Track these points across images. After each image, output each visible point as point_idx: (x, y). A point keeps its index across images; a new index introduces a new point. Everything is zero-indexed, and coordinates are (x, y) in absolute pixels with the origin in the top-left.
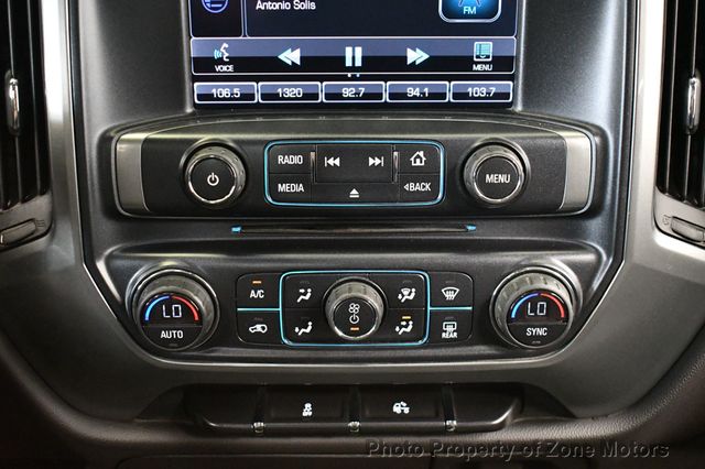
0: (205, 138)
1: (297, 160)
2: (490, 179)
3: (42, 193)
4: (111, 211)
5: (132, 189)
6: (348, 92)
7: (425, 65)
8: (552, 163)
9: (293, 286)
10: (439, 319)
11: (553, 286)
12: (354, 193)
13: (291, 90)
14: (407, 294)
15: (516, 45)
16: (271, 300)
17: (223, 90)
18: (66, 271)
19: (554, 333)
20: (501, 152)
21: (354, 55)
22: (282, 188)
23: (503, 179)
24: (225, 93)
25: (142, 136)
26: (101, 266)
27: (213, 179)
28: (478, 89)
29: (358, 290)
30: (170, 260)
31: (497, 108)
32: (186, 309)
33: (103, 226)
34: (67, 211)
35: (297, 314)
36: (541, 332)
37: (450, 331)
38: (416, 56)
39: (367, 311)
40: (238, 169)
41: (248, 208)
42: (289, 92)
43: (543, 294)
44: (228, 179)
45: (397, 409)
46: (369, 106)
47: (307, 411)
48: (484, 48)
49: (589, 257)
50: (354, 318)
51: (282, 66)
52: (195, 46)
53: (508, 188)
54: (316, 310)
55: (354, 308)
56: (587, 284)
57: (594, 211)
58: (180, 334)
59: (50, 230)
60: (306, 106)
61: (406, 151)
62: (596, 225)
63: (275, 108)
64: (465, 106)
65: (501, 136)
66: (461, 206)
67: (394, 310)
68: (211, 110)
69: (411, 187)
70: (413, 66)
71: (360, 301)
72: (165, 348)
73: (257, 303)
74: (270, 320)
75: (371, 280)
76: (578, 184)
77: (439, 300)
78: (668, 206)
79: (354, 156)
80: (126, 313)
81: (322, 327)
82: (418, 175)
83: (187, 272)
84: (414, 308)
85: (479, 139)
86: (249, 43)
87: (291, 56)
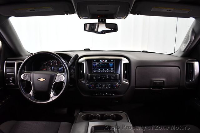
0: (94, 75)
4: (88, 80)
5: (89, 78)
8: (116, 76)
10: (109, 87)
11: (116, 84)
13: (99, 72)
14: (107, 85)
15: (114, 69)
16: (98, 85)
17: (95, 71)
18: (85, 83)
19: (117, 88)
20: (113, 75)
21: (103, 69)
25: (90, 74)
26: (87, 83)
31: (113, 73)
32: (92, 86)
34: (85, 79)
35: (100, 86)
37: (110, 87)
38: (108, 69)
39: (104, 86)
41: (97, 79)
45: (106, 94)
46: (104, 73)
47: (100, 94)
48: (112, 69)
52: (93, 69)
53: (113, 78)
56: (119, 84)
57: (119, 79)
60: (100, 72)
61: (107, 76)
62: (119, 80)
64: (111, 73)
66: (110, 79)
68: (94, 73)
72: (91, 89)
75: (104, 84)
76: (118, 77)
77: (109, 85)
78: (124, 79)
79: (104, 76)
80: (88, 86)
81: (101, 87)
82: (108, 77)
83: (92, 83)
84: (107, 86)
85: (111, 75)
86: (97, 68)
87: (99, 69)
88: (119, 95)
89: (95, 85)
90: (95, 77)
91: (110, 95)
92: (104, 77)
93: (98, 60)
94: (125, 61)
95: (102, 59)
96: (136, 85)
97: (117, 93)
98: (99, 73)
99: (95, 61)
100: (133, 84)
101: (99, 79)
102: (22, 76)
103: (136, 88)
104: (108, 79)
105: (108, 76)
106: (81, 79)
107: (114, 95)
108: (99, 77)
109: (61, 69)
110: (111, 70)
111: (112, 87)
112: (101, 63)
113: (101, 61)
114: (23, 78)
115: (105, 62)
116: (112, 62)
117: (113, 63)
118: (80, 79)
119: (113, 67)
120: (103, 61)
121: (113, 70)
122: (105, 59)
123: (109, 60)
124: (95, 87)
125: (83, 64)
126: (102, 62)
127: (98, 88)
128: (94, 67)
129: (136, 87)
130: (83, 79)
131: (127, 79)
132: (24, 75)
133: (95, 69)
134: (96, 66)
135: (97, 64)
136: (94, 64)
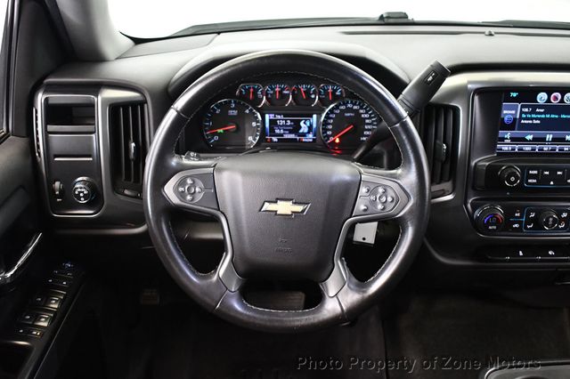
1: (535, 172)
3: (448, 181)
5: (481, 182)
6: (545, 149)
9: (529, 212)
12: (552, 183)
13: (528, 148)
14: (564, 215)
16: (521, 217)
17: (506, 148)
18: (458, 207)
21: (549, 137)
22: (530, 181)
25: (487, 163)
26: (469, 206)
32: (498, 219)
33: (471, 192)
35: (529, 221)
38: (568, 138)
39: (554, 220)
42: (527, 149)
45: (550, 253)
46: (553, 154)
47: (521, 253)
50: (550, 222)
51: (527, 140)
52: (500, 134)
55: (551, 219)
58: (495, 227)
59: (453, 193)
63: (522, 154)
68: (503, 154)
70: (568, 141)
73: (517, 217)
74: (520, 223)
75: (554, 211)
79: (553, 171)
81: (537, 225)
84: (566, 219)
86: (517, 133)
87: (529, 137)
89: (509, 213)
90: (513, 179)
92: (557, 179)
93: (528, 93)
95: (550, 89)
98: (528, 154)
99: (514, 95)
101: (533, 190)
102: (169, 190)
108: (533, 176)
109: (310, 128)
112: (541, 106)
113: (542, 97)
114: (175, 200)
115: (562, 100)
120: (556, 98)
124: (506, 225)
125: (456, 110)
126: (549, 100)
127: (519, 230)
128: (506, 127)
130: (447, 186)
132: (182, 183)
133: (508, 136)
134: (515, 119)
135: (522, 112)
136: (505, 112)
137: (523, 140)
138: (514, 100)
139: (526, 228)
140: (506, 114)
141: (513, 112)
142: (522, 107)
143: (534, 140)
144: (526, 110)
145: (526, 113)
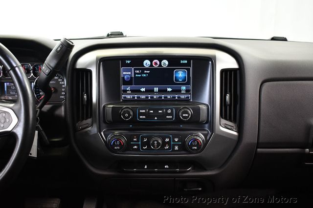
0: (125, 106)
1: (144, 111)
2: (184, 115)
3: (90, 118)
4: (105, 122)
5: (109, 117)
6: (155, 97)
7: (171, 91)
8: (197, 111)
9: (143, 138)
10: (174, 145)
11: (198, 138)
12: (156, 118)
13: (143, 97)
14: (167, 140)
15: (190, 87)
16: (138, 141)
18: (95, 134)
19: (198, 149)
20: (186, 110)
21: (156, 89)
22: (141, 117)
23: (186, 115)
24: (129, 97)
25: (112, 106)
26: (102, 133)
27: (127, 115)
28: (183, 97)
29: (157, 138)
30: (117, 133)
31: (187, 100)
32: (120, 142)
33: (103, 125)
34: (96, 122)
35: (144, 144)
36: (196, 148)
37: (176, 148)
38: (169, 90)
39: (158, 143)
40: (131, 113)
41: (134, 121)
43: (196, 140)
44: (129, 115)
45: (166, 167)
46: (159, 100)
47: (146, 167)
48: (184, 88)
49: (206, 132)
50: (156, 144)
51: (141, 91)
52: (123, 87)
53: (188, 117)
54: (148, 143)
55: (156, 142)
56: (206, 138)
58: (119, 148)
59: (92, 125)
60: (146, 100)
61: (167, 109)
62: (207, 125)
63: (139, 100)
64: (180, 100)
65: (186, 106)
66: (178, 121)
67: (164, 143)
68: (126, 101)
69: (168, 117)
70: (169, 92)
71: (157, 141)
72: (116, 151)
73: (135, 141)
74: (138, 145)
75: (159, 137)
76: (203, 116)
77: (174, 141)
78: (224, 121)
79: (156, 110)
80: (107, 144)
81: (149, 147)
82: (169, 114)
83: (120, 135)
84: (169, 143)
85: (182, 107)
86: (135, 87)
87: (143, 90)
88: (205, 170)
89: (130, 139)
91: (176, 172)
92: (159, 116)
93: (137, 61)
94: (225, 62)
95: (151, 58)
96: (261, 141)
97: (198, 165)
98: (143, 100)
99: (129, 62)
100: (250, 136)
101: (143, 123)
103: (258, 150)
104: (170, 122)
105: (169, 111)
106: (85, 122)
107: (190, 172)
108: (142, 114)
110: (179, 91)
111: (183, 147)
112: (147, 69)
113: (147, 63)
115: (160, 65)
116: (184, 65)
117: (188, 70)
118: (83, 119)
119: (188, 83)
120: (156, 64)
121: (187, 91)
122: (161, 58)
123: (175, 61)
124: (128, 147)
125: (90, 72)
126: (151, 65)
127: (138, 150)
128: (126, 83)
129: (259, 145)
130: (89, 121)
131: (230, 121)
133: (128, 89)
134: (131, 78)
135: (135, 74)
136: (124, 73)
137: (139, 91)
138: (128, 65)
139: (142, 149)
140: (125, 75)
141: (130, 73)
142: (135, 69)
143: (146, 91)
144: (138, 72)
145: (138, 74)
